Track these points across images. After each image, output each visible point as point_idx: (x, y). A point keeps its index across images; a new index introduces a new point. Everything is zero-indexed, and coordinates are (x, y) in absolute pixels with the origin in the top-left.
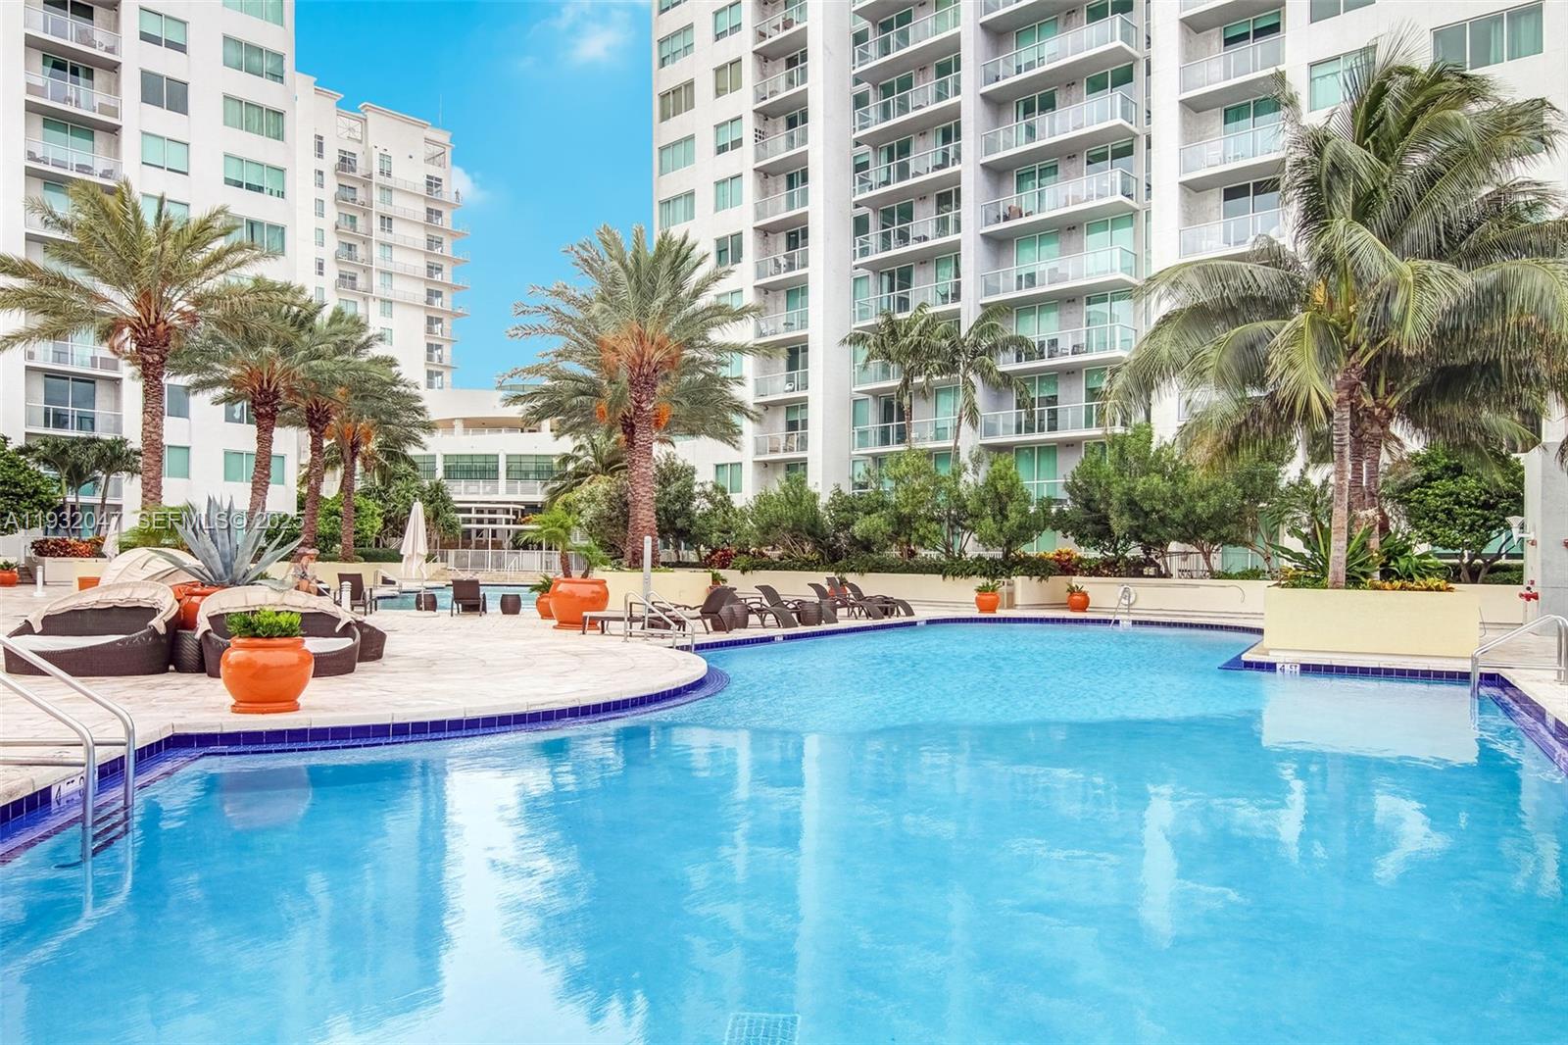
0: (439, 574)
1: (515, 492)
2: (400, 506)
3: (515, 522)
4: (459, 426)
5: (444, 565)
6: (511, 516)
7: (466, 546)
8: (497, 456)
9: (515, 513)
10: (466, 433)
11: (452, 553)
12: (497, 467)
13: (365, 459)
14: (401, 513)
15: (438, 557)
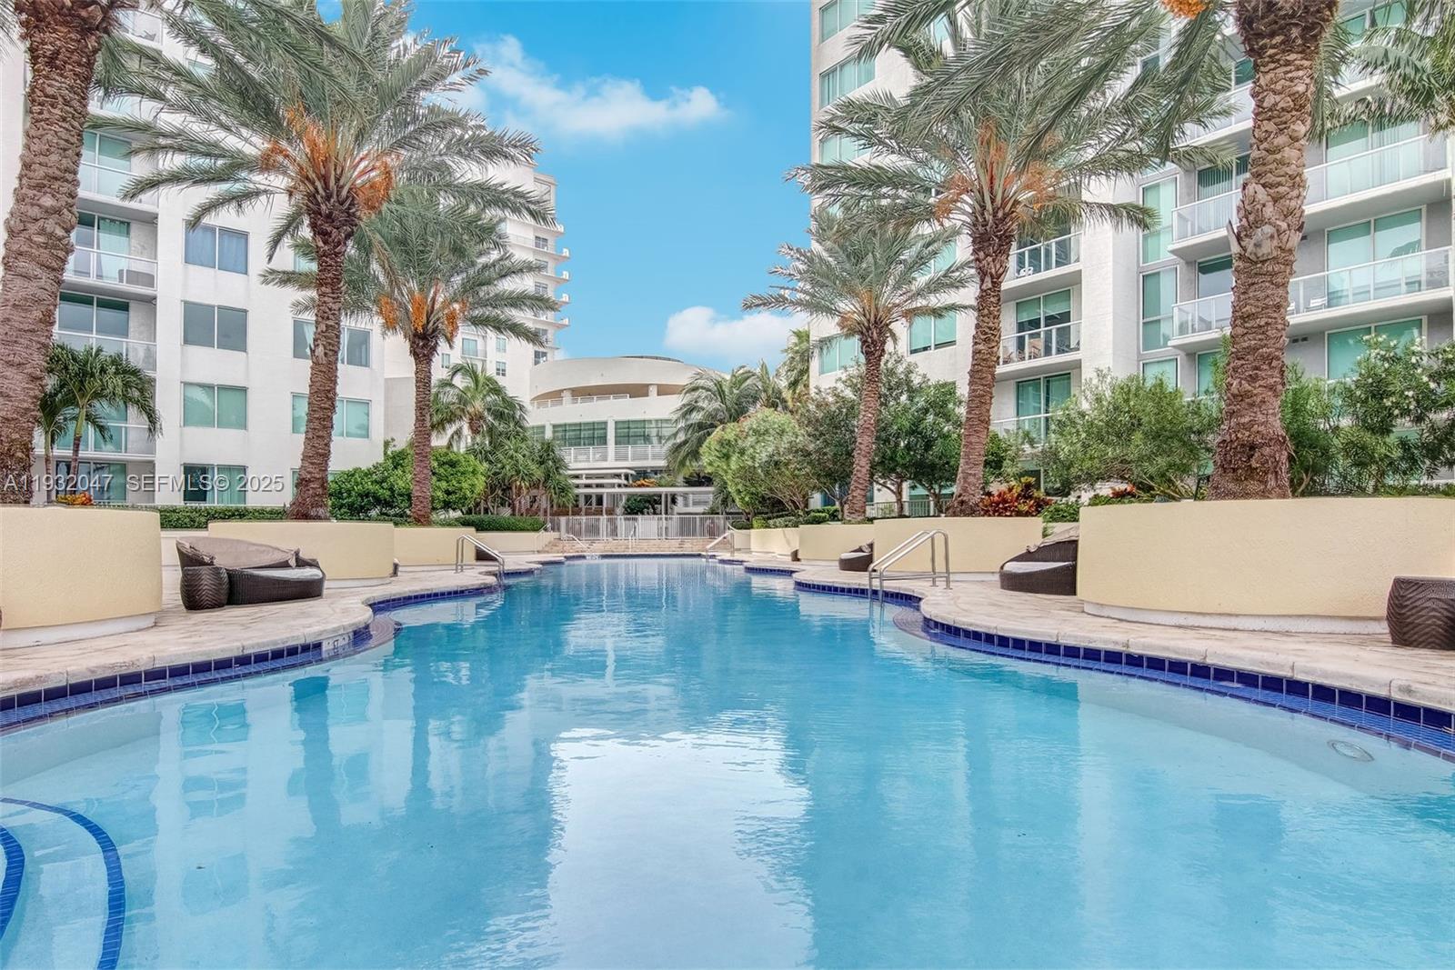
0: (552, 546)
1: (626, 459)
2: (508, 467)
3: (626, 486)
4: (567, 397)
5: (556, 534)
6: (623, 481)
7: (577, 512)
8: (606, 423)
9: (627, 478)
10: (574, 401)
11: (563, 519)
12: (606, 433)
13: (472, 419)
14: (509, 474)
15: (549, 525)
